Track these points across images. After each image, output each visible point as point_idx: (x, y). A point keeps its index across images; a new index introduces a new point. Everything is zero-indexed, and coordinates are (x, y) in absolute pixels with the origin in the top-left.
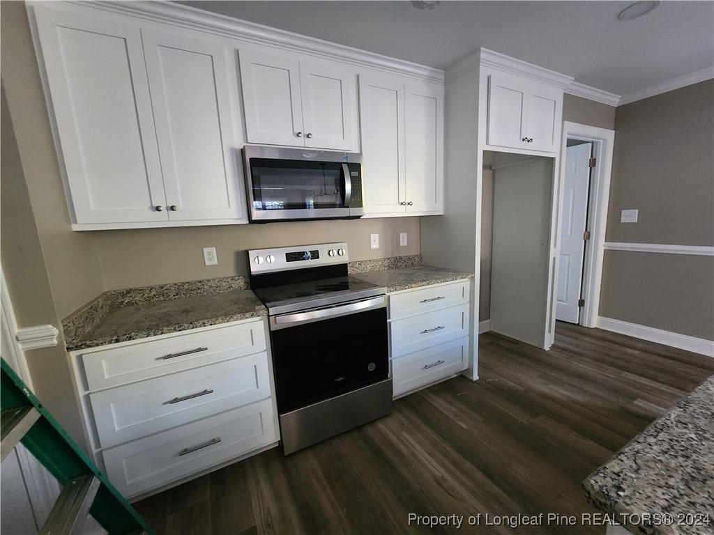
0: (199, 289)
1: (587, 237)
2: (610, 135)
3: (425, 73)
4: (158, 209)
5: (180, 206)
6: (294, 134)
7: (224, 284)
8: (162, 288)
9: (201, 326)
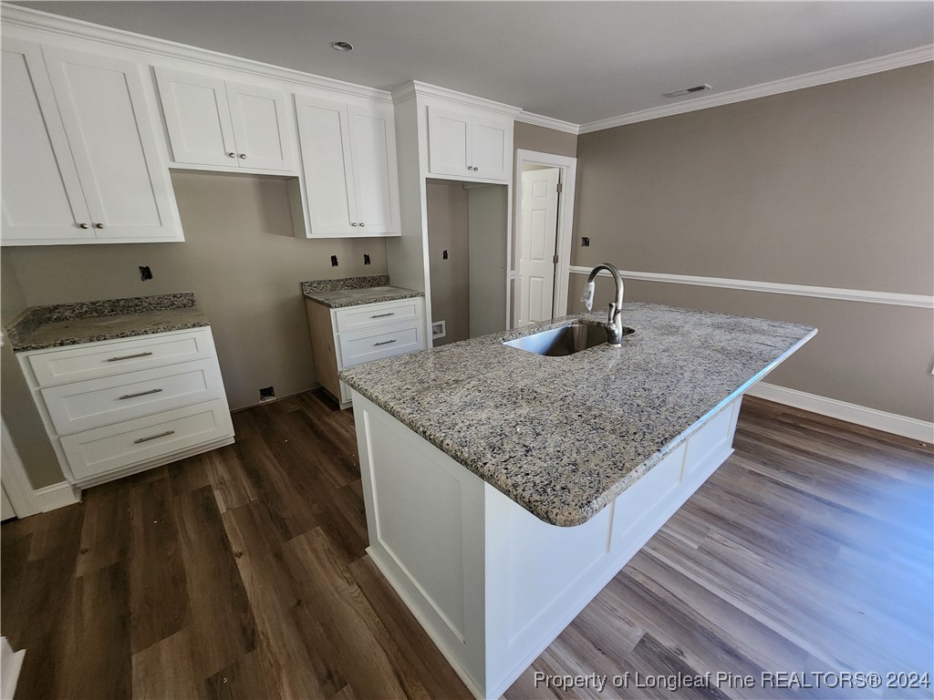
0: (137, 306)
1: (556, 260)
2: (573, 162)
3: (371, 94)
4: (82, 226)
5: (106, 222)
6: (226, 154)
7: (166, 301)
8: (93, 304)
9: (143, 334)
